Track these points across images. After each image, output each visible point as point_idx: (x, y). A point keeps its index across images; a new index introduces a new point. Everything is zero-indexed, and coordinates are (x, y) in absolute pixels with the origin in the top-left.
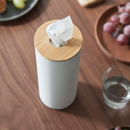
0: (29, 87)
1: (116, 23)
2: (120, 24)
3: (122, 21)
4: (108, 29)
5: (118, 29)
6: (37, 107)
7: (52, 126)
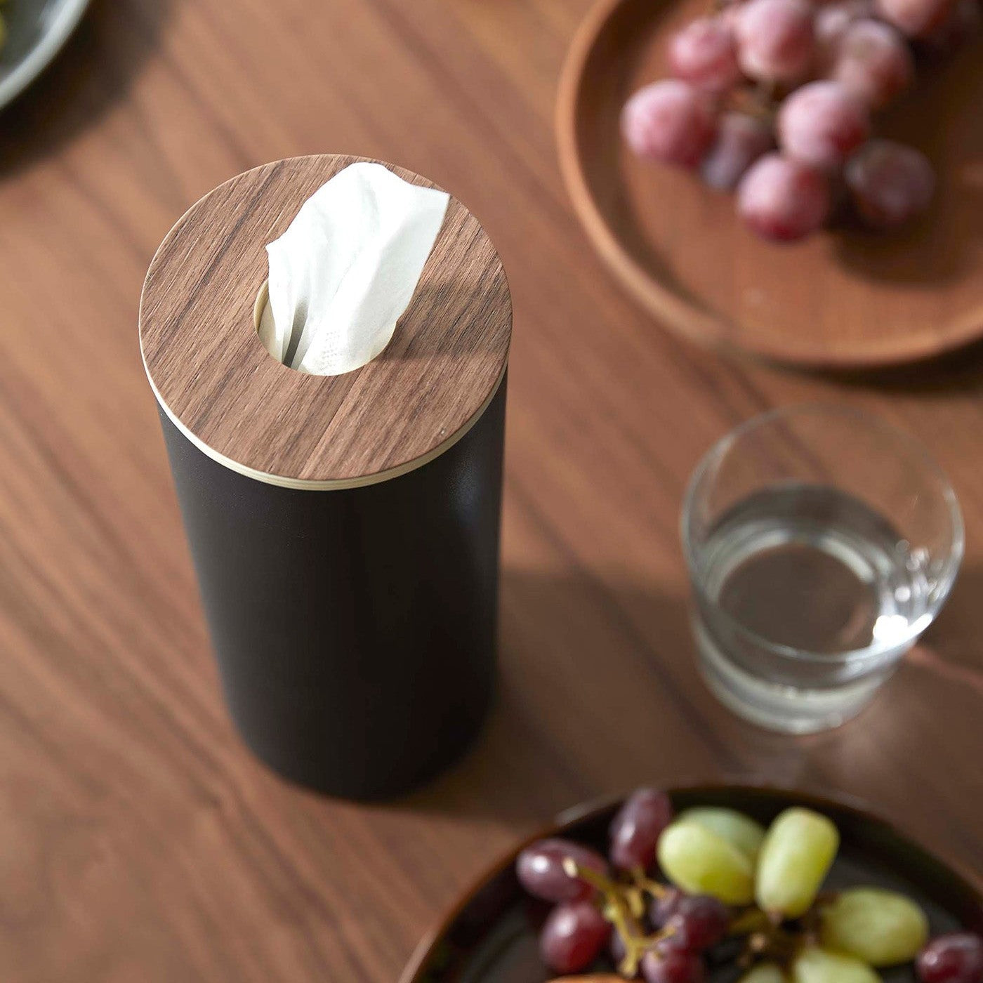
0: (133, 664)
1: (715, 83)
2: (749, 82)
3: (756, 60)
4: (662, 138)
5: (737, 126)
6: (214, 803)
7: (353, 932)
